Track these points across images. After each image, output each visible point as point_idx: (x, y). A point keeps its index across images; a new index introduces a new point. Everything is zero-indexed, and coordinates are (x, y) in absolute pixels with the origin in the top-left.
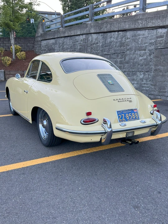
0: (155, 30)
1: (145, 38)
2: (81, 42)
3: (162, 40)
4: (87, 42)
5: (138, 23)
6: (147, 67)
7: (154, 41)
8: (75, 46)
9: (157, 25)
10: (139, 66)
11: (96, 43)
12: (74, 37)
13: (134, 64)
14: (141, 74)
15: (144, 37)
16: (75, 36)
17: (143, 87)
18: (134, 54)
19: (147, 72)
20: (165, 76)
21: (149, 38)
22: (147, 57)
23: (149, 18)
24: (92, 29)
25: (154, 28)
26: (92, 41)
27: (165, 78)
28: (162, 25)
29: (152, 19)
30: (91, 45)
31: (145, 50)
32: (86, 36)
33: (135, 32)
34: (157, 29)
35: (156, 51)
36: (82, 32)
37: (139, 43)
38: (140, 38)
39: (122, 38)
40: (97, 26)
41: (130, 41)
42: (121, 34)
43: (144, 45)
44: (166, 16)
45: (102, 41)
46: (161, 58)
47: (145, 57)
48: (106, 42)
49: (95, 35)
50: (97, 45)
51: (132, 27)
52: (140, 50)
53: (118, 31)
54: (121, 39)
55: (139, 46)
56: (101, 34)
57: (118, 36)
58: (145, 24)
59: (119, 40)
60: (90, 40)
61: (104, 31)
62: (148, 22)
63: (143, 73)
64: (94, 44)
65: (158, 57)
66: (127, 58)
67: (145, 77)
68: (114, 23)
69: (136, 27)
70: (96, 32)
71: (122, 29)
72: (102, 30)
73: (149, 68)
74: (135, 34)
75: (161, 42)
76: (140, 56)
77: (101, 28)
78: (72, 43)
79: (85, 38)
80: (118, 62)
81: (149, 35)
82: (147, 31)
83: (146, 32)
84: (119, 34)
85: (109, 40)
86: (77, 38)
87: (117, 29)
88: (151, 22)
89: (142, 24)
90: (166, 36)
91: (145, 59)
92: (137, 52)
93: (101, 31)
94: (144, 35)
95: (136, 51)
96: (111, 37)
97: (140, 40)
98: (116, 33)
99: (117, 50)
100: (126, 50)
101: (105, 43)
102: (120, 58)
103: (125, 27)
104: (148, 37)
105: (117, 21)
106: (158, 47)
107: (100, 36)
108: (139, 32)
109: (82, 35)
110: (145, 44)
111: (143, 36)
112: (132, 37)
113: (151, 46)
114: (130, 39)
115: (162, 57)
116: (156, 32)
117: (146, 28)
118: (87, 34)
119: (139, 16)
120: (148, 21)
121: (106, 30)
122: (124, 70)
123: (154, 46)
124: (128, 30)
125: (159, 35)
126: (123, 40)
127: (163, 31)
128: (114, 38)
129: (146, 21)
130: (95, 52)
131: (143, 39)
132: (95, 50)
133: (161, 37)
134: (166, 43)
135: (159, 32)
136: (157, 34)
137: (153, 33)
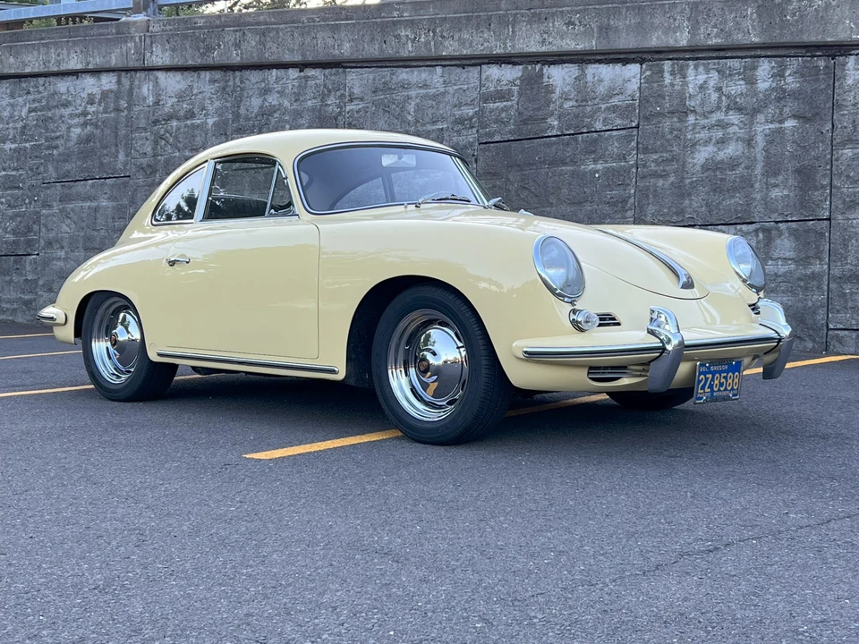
0: (474, 72)
1: (434, 97)
2: (91, 109)
3: (505, 109)
4: (129, 108)
5: (398, 37)
7: (471, 112)
8: (51, 126)
9: (479, 49)
11: (182, 113)
12: (41, 80)
15: (425, 97)
16: (52, 79)
21: (448, 98)
23: (443, 20)
24: (157, 49)
25: (468, 62)
26: (157, 103)
28: (502, 51)
29: (457, 24)
30: (156, 122)
32: (119, 82)
33: (386, 72)
34: (480, 65)
35: (484, 150)
36: (96, 61)
37: (410, 118)
38: (409, 98)
39: (323, 97)
40: (185, 37)
41: (366, 110)
42: (314, 78)
43: (429, 127)
44: (514, 20)
45: (217, 104)
46: (508, 179)
48: (242, 111)
49: (178, 76)
50: (189, 122)
51: (373, 50)
53: (302, 66)
54: (317, 102)
56: (206, 75)
57: (303, 87)
58: (427, 43)
59: (310, 103)
60: (144, 99)
61: (226, 61)
62: (443, 37)
64: (170, 117)
65: (495, 175)
68: (277, 31)
69: (390, 52)
70: (178, 61)
71: (322, 58)
72: (216, 57)
74: (384, 83)
75: (503, 115)
77: (210, 49)
78: (30, 112)
79: (114, 87)
81: (451, 89)
82: (439, 70)
83: (436, 77)
84: (307, 78)
85: (256, 102)
86: (62, 85)
87: (297, 58)
88: (456, 37)
89: (413, 41)
90: (520, 95)
93: (210, 61)
94: (425, 86)
96: (266, 91)
97: (411, 107)
98: (293, 73)
101: (237, 116)
103: (337, 52)
104: (443, 94)
105: (293, 22)
106: (491, 135)
107: (204, 85)
108: (403, 75)
109: (96, 72)
110: (434, 123)
111: (423, 91)
112: (374, 92)
113: (464, 132)
114: (362, 99)
115: (514, 176)
116: (477, 75)
117: (432, 60)
118: (127, 70)
119: (396, 10)
120: (442, 32)
121: (235, 58)
123: (474, 130)
124: (349, 65)
125: (492, 89)
126: (329, 102)
127: (510, 74)
128: (281, 93)
129: (434, 32)
130: (178, 154)
131: (425, 103)
132: (181, 145)
133: (501, 96)
134: (525, 122)
135: (487, 78)
136: (482, 85)
137: (466, 82)
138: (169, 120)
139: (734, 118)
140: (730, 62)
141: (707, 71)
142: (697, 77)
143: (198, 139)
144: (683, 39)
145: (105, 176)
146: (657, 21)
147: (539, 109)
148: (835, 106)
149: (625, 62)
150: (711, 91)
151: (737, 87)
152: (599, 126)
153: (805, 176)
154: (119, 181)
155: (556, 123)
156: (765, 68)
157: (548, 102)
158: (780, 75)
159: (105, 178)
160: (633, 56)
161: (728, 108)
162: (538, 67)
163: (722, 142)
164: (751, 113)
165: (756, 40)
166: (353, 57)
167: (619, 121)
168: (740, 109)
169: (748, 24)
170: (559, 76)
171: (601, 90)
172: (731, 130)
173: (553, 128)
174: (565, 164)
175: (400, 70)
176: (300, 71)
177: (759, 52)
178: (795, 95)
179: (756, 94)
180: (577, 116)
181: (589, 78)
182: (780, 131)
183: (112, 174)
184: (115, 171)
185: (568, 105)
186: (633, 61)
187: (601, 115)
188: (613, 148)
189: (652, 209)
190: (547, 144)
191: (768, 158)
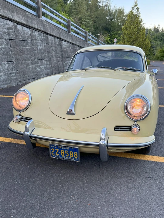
3: (13, 32)
6: (9, 56)
7: (6, 31)
9: (8, 16)
10: (0, 56)
14: (6, 64)
17: (11, 77)
19: (10, 62)
20: (23, 63)
21: (1, 26)
22: (5, 46)
25: (4, 18)
28: (12, 18)
31: (1, 38)
34: (6, 19)
35: (11, 41)
47: (3, 46)
63: (6, 63)
67: (10, 66)
73: (11, 57)
90: (14, 29)
91: (4, 48)
106: (12, 38)
115: (17, 47)
123: (8, 36)
125: (9, 26)
127: (11, 24)
133: (11, 29)
134: (16, 36)
135: (8, 23)
136: (7, 25)
137: (4, 22)
139: (41, 42)
140: (39, 32)
142: (36, 34)
146: (33, 22)
148: (49, 42)
149: (28, 28)
150: (38, 37)
151: (40, 37)
152: (27, 40)
153: (48, 52)
156: (42, 34)
157: (19, 33)
158: (43, 36)
161: (40, 40)
162: (16, 24)
163: (41, 46)
165: (43, 30)
167: (29, 39)
169: (42, 27)
170: (19, 27)
171: (26, 32)
172: (41, 44)
173: (20, 38)
174: (24, 46)
177: (42, 32)
178: (45, 40)
179: (42, 39)
180: (24, 37)
181: (24, 29)
182: (45, 45)
185: (22, 34)
186: (29, 28)
187: (27, 38)
188: (30, 44)
189: (36, 56)
190: (21, 42)
191: (45, 49)
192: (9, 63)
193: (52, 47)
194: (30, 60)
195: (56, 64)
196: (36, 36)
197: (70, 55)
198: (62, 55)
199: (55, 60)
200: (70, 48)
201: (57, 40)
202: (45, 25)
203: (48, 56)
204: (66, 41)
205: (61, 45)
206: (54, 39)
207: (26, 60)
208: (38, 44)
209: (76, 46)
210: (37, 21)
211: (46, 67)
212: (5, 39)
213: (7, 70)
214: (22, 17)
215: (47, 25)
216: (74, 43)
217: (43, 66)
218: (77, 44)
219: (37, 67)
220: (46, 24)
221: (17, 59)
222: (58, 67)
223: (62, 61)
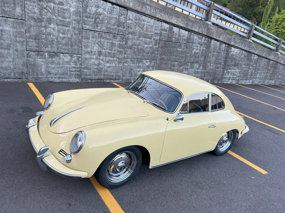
0: (160, 23)
1: (151, 26)
3: (165, 34)
5: (146, 8)
6: (153, 55)
9: (164, 19)
10: (145, 53)
13: (139, 51)
14: (147, 62)
15: (149, 25)
18: (138, 39)
19: (153, 60)
20: (168, 64)
21: (154, 27)
22: (152, 45)
23: (158, 8)
25: (160, 20)
27: (167, 66)
29: (161, 11)
31: (151, 39)
33: (139, 15)
34: (162, 22)
35: (161, 42)
37: (144, 29)
38: (145, 24)
39: (119, 16)
42: (116, 9)
43: (149, 33)
46: (165, 49)
47: (151, 46)
48: (88, 10)
51: (139, 9)
52: (145, 38)
53: (113, 4)
54: (117, 16)
55: (144, 33)
57: (112, 10)
58: (153, 13)
59: (114, 16)
62: (157, 13)
63: (149, 60)
66: (130, 43)
67: (151, 64)
69: (143, 11)
71: (123, 4)
73: (155, 56)
74: (139, 18)
76: (146, 44)
80: (115, 46)
83: (152, 21)
84: (114, 8)
85: (94, 9)
88: (160, 14)
89: (150, 10)
90: (169, 31)
91: (150, 48)
92: (141, 39)
94: (149, 23)
95: (140, 37)
97: (145, 27)
99: (113, 29)
100: (127, 33)
102: (120, 41)
103: (128, 5)
106: (163, 39)
108: (144, 17)
112: (136, 20)
114: (132, 20)
115: (166, 48)
117: (153, 17)
120: (157, 11)
122: (125, 56)
123: (159, 37)
124: (129, 9)
125: (163, 28)
126: (121, 18)
127: (167, 26)
128: (104, 9)
129: (155, 10)
130: (54, 17)
131: (149, 27)
132: (57, 15)
133: (165, 30)
134: (169, 38)
135: (163, 25)
136: (161, 27)
137: (158, 24)
138: (49, 2)
139: (199, 46)
140: (200, 36)
141: (197, 36)
142: (196, 37)
143: (66, 14)
144: (197, 30)
145: (7, 16)
146: (195, 26)
147: (172, 36)
148: (210, 47)
150: (197, 40)
151: (200, 41)
152: (181, 42)
153: (205, 57)
154: (17, 20)
155: (174, 39)
156: (204, 38)
157: (174, 35)
158: (205, 40)
159: (7, 18)
160: (188, 30)
161: (199, 44)
162: (172, 26)
163: (197, 49)
164: (201, 45)
165: (205, 34)
166: (132, 8)
167: (184, 42)
168: (200, 44)
169: (205, 31)
170: (175, 29)
171: (182, 35)
172: (198, 47)
173: (173, 40)
174: (175, 48)
175: (143, 16)
176: (112, 5)
177: (204, 36)
178: (206, 44)
179: (202, 42)
180: (178, 39)
181: (180, 32)
182: (203, 49)
183: (13, 16)
184: (14, 15)
185: (177, 36)
186: (187, 31)
187: (182, 40)
188: (183, 47)
189: (187, 59)
190: (173, 44)
191: (202, 53)
192: (151, 62)
193: (213, 52)
194: (177, 62)
195: (213, 70)
196: (195, 39)
197: (238, 63)
198: (226, 62)
199: (213, 66)
200: (243, 56)
201: (224, 45)
202: (210, 29)
203: (204, 61)
204: (237, 48)
205: (228, 52)
206: (220, 45)
207: (172, 61)
208: (195, 48)
209: (253, 55)
210: (200, 25)
211: (197, 71)
212: (155, 40)
213: (147, 67)
214: (182, 20)
215: (214, 29)
216: (252, 51)
217: (193, 70)
218: (256, 53)
219: (184, 70)
220: (212, 28)
221: (161, 59)
222: (215, 73)
223: (224, 68)
